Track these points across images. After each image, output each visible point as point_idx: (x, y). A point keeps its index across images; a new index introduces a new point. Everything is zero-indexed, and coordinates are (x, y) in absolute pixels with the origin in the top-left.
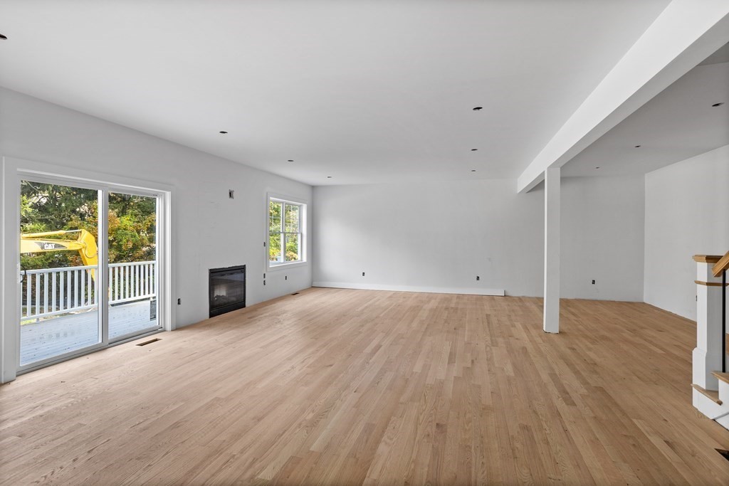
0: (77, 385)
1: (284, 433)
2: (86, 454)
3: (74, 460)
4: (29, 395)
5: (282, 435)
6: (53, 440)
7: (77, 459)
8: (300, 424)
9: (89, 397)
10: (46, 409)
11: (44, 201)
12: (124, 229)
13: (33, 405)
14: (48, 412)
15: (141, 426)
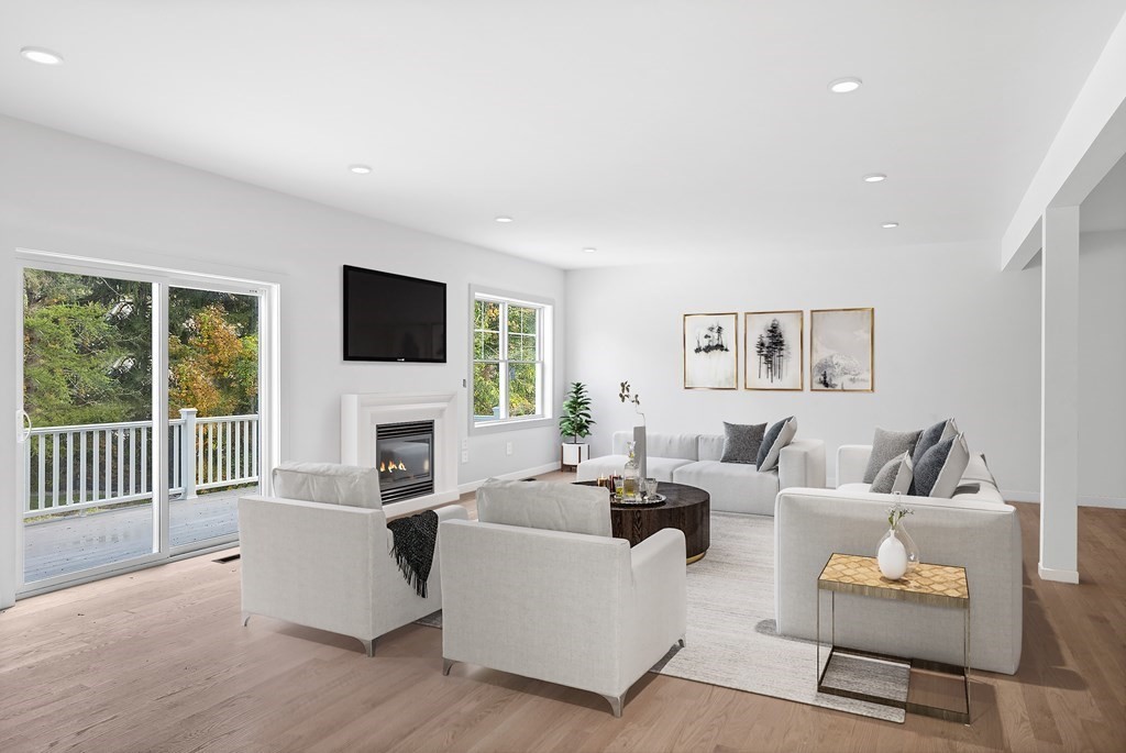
0: (99, 621)
1: (410, 733)
2: (73, 736)
3: (52, 745)
4: (24, 633)
5: (406, 736)
6: (33, 709)
7: (57, 743)
8: (446, 720)
9: (111, 642)
10: (41, 658)
11: (128, 310)
12: (250, 359)
13: (25, 648)
14: (42, 661)
15: (173, 699)
